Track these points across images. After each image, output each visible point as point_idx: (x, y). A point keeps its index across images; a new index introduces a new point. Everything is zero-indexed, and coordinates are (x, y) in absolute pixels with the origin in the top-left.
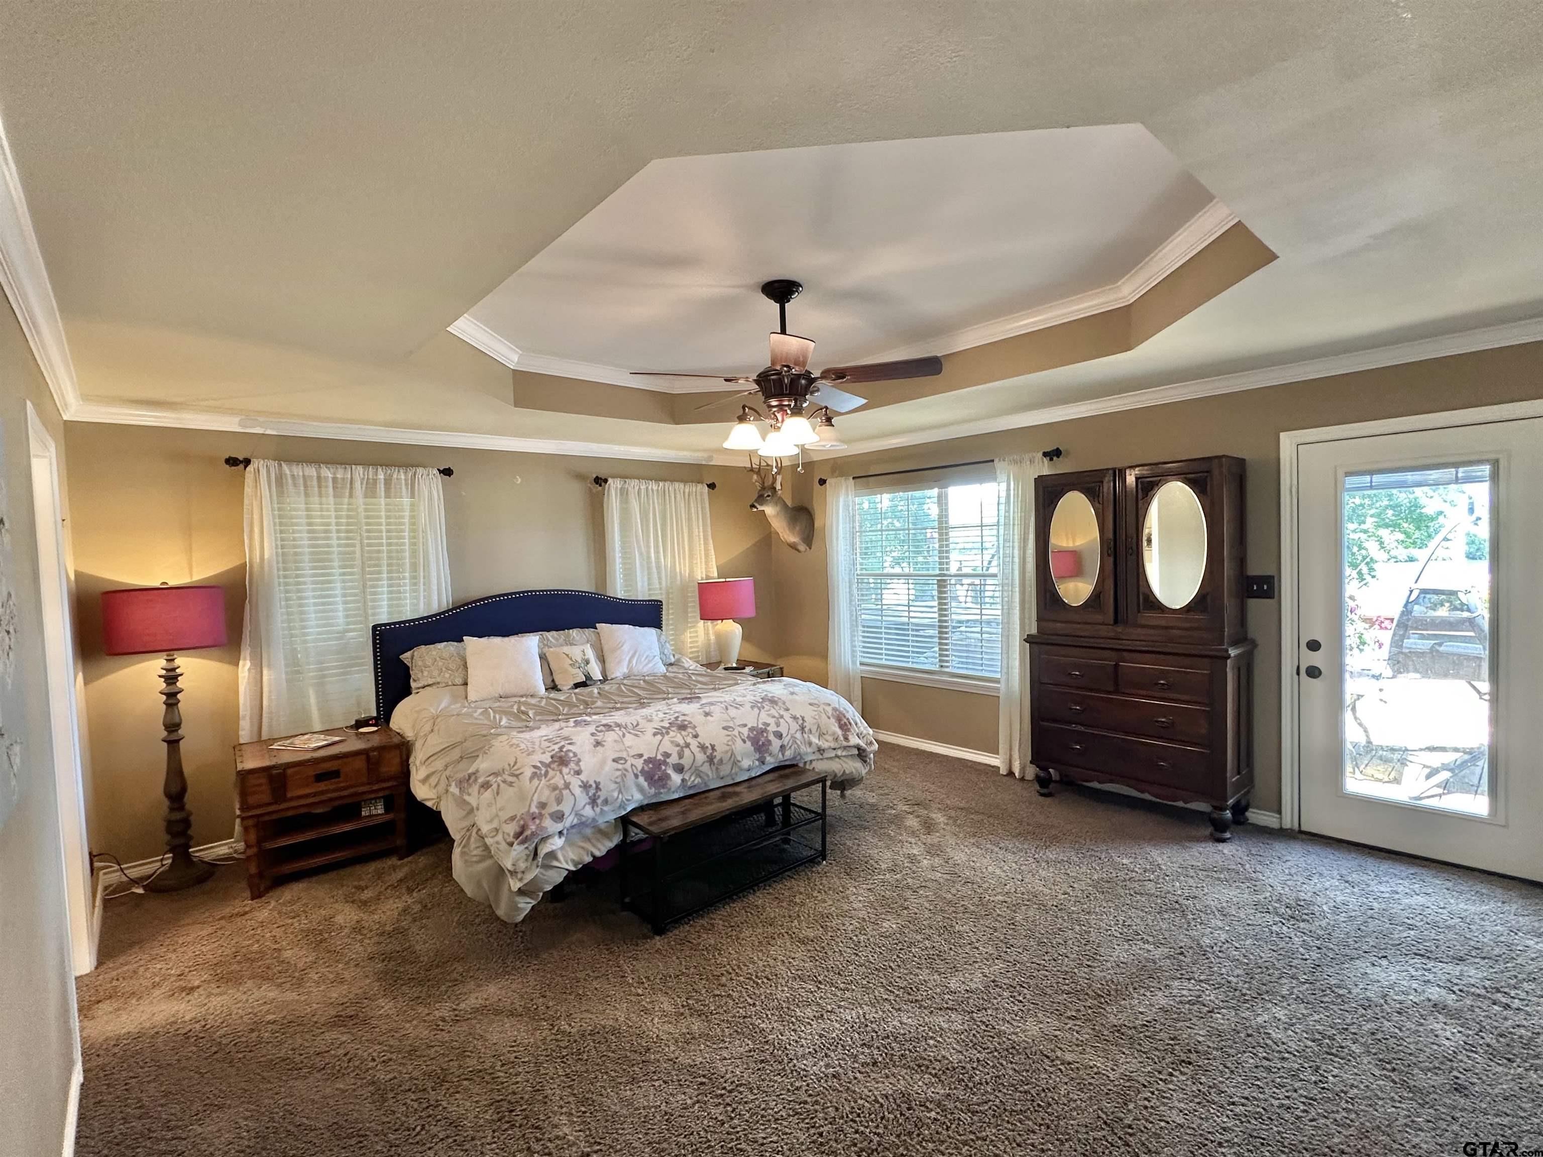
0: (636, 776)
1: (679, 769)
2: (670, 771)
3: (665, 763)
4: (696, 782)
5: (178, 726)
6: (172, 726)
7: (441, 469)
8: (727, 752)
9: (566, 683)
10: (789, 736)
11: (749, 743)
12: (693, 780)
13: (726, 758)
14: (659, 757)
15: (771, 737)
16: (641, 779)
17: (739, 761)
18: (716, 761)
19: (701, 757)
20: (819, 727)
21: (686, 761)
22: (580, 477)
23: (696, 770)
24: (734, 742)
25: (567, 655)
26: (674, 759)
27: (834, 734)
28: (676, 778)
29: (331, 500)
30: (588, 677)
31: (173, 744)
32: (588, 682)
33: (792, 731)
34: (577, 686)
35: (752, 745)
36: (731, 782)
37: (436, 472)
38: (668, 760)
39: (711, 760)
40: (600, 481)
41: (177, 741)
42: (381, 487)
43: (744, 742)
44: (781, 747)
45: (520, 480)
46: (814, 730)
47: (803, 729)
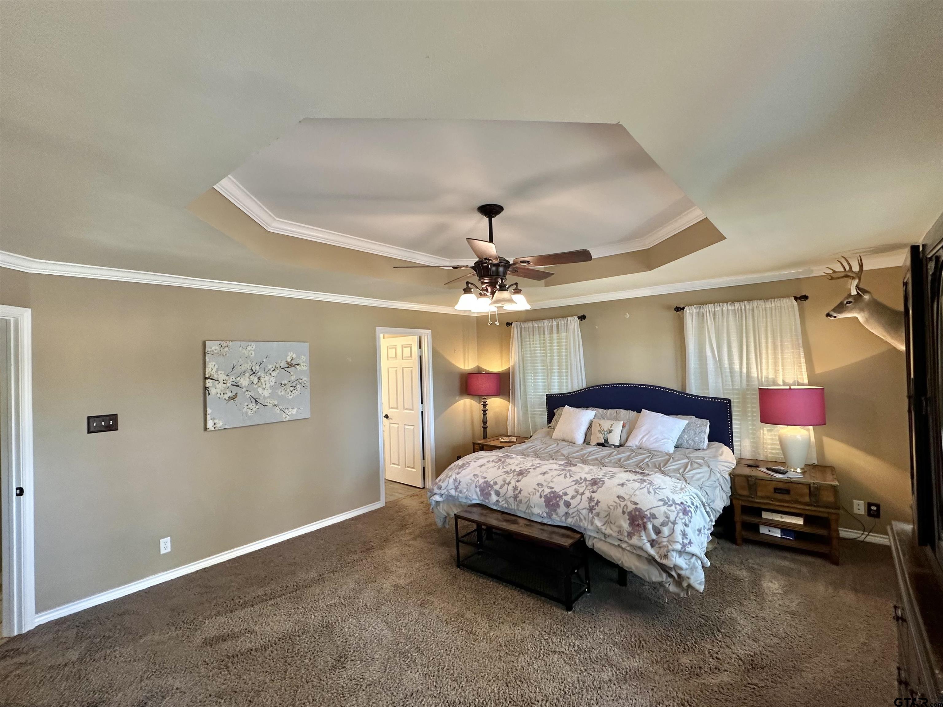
0: (476, 487)
1: (498, 494)
2: (492, 493)
3: (492, 487)
4: (504, 505)
5: (486, 423)
6: (485, 422)
7: (580, 316)
8: (526, 497)
9: (594, 441)
10: (576, 509)
11: (543, 499)
12: (503, 503)
13: (524, 500)
14: (492, 483)
15: (561, 503)
16: (478, 490)
17: (532, 507)
18: (518, 499)
19: (510, 493)
20: (609, 515)
21: (503, 491)
22: (668, 308)
23: (506, 499)
24: (534, 494)
25: (600, 425)
26: (497, 487)
27: (620, 527)
28: (494, 498)
29: (538, 336)
30: (606, 441)
31: (485, 428)
32: (605, 444)
33: (580, 507)
34: (599, 444)
35: (545, 502)
36: (529, 518)
37: (576, 318)
38: (494, 486)
39: (515, 497)
40: (679, 309)
41: (486, 428)
42: (555, 329)
43: (541, 497)
44: (566, 513)
45: (628, 315)
46: (603, 515)
47: (591, 509)
